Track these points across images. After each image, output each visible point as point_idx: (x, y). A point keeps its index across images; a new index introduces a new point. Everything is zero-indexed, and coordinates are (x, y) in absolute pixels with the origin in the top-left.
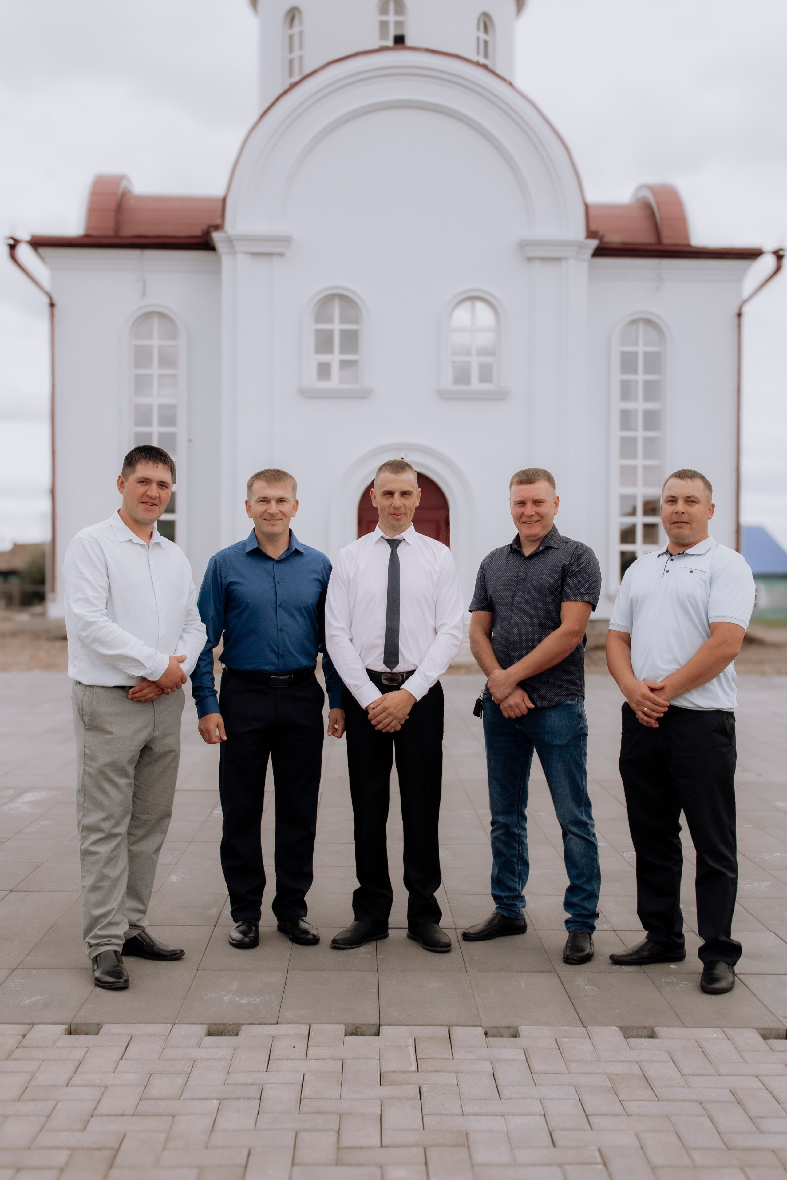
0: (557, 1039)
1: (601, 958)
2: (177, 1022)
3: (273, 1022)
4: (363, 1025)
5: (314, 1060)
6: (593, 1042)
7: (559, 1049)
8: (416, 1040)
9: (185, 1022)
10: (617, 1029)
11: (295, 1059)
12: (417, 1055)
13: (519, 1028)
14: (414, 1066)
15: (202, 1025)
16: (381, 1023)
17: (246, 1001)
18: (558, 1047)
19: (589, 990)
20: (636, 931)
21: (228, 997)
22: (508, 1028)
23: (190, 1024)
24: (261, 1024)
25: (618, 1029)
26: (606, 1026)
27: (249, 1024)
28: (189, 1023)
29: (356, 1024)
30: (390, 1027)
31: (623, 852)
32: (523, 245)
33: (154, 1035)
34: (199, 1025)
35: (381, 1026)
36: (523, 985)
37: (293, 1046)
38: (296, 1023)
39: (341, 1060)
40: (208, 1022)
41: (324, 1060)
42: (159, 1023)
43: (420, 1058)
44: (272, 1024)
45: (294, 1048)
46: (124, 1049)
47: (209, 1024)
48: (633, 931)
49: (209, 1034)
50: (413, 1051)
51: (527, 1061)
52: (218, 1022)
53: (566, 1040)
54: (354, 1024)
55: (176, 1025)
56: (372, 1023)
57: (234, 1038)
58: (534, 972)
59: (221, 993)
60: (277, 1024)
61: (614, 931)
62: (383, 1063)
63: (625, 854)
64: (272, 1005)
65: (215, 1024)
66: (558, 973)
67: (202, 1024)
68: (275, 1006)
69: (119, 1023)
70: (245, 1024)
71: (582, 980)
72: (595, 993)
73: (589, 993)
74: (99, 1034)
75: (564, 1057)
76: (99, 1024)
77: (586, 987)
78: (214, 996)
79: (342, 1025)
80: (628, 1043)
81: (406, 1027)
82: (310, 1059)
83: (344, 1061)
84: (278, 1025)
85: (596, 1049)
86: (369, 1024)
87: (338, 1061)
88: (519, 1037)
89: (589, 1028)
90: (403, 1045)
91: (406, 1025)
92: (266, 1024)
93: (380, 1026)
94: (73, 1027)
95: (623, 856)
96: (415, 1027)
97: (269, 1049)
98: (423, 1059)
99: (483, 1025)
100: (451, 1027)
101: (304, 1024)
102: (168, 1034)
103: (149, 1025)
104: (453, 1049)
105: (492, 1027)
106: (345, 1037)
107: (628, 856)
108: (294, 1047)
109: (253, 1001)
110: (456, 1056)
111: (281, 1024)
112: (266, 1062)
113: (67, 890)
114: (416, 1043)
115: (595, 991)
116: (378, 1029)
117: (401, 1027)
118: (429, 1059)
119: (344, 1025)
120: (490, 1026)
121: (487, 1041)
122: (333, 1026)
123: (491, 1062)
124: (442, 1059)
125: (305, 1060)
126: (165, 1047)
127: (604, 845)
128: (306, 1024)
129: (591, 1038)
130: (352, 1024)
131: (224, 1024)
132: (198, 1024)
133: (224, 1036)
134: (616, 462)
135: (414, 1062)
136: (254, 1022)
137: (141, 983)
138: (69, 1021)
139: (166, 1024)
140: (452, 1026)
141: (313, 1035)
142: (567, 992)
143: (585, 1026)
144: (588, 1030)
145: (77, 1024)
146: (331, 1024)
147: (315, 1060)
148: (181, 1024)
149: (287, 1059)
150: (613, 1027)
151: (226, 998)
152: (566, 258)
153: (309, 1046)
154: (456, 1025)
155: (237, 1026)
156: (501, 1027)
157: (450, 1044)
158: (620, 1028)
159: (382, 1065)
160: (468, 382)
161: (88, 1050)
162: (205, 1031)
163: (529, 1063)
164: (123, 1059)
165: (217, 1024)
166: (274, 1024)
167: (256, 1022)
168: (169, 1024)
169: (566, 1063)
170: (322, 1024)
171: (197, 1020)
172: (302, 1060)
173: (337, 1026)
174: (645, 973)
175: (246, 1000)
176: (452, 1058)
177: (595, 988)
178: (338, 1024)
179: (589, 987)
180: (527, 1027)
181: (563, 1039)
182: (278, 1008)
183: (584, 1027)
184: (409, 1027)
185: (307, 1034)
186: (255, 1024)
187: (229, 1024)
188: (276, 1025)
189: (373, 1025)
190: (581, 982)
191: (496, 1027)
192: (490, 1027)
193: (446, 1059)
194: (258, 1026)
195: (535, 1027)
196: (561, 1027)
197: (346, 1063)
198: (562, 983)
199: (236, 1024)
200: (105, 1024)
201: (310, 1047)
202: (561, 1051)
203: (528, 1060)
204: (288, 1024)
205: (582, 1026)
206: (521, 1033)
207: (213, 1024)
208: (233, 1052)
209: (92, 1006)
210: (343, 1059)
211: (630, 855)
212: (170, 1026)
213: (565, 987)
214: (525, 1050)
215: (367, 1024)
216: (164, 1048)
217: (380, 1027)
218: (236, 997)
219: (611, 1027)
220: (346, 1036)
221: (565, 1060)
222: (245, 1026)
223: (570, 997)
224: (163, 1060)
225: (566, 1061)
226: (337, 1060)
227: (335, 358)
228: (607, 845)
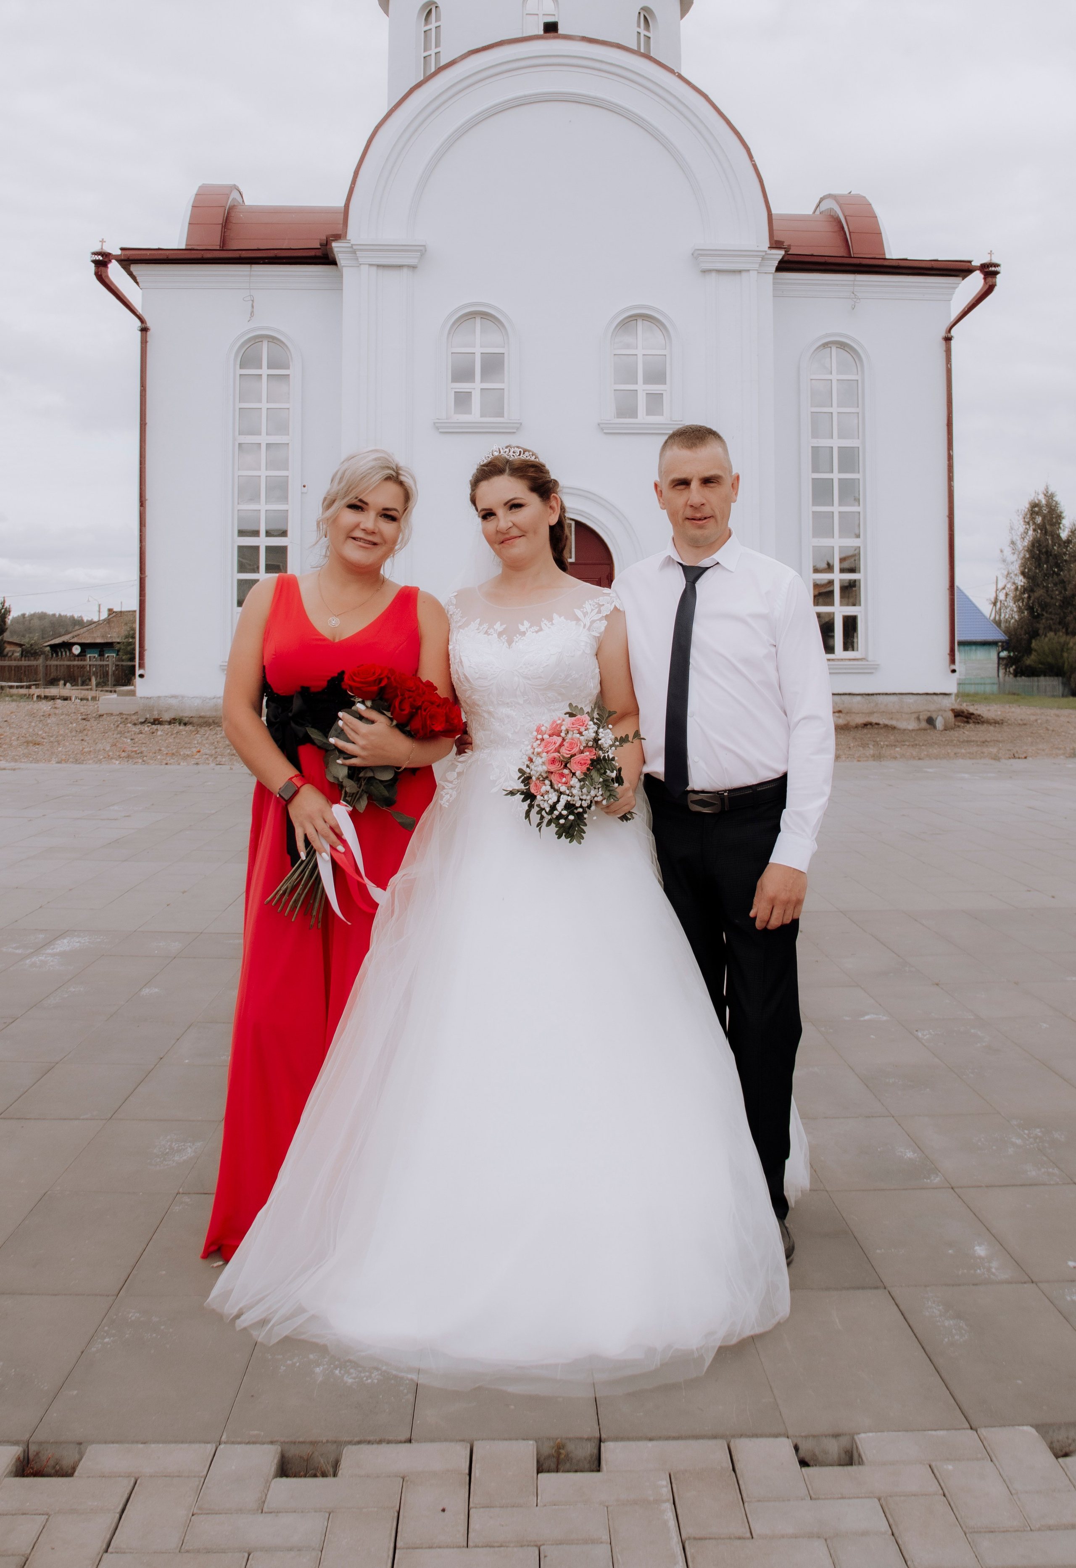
0: (933, 1464)
1: (950, 1251)
2: (224, 1437)
3: (403, 1438)
4: (570, 1439)
5: (482, 1547)
6: (1001, 1470)
7: (944, 1495)
8: (672, 1477)
9: (239, 1439)
10: (1033, 1431)
11: (447, 1547)
12: (681, 1526)
13: (856, 1437)
14: (681, 1564)
15: (270, 1446)
16: (603, 1436)
17: (354, 1378)
18: (941, 1492)
19: (954, 1331)
20: (987, 1186)
21: (321, 1368)
22: (836, 1436)
23: (248, 1443)
24: (380, 1442)
25: (1037, 1434)
26: (1013, 1426)
27: (359, 1442)
28: (247, 1441)
29: (557, 1439)
30: (620, 1444)
31: (917, 1031)
32: (698, 254)
33: (178, 1476)
34: (265, 1446)
35: (604, 1442)
36: (837, 1321)
37: (441, 1508)
38: (446, 1440)
39: (536, 1546)
40: (282, 1439)
41: (502, 1548)
42: (190, 1442)
43: (689, 1538)
44: (401, 1442)
45: (442, 1513)
46: (118, 1516)
47: (284, 1442)
48: (981, 1187)
49: (285, 1470)
50: (672, 1518)
51: (893, 1534)
52: (301, 1439)
53: (950, 1467)
54: (553, 1439)
55: (222, 1446)
56: (586, 1436)
57: (329, 1480)
58: (848, 1289)
59: (311, 1356)
60: (410, 1441)
61: (952, 1188)
62: (619, 1557)
63: (920, 1034)
64: (401, 1388)
65: (295, 1443)
66: (889, 1289)
67: (272, 1443)
68: (405, 1391)
69: (117, 1442)
70: (350, 1443)
71: (934, 1305)
72: (966, 1337)
73: (957, 1337)
74: (76, 1474)
75: (959, 1519)
76: (80, 1444)
77: (947, 1323)
78: (298, 1364)
79: (531, 1442)
80: (1066, 1470)
81: (650, 1444)
82: (476, 1546)
83: (542, 1548)
84: (413, 1446)
85: (1013, 1492)
86: (581, 1439)
87: (530, 1548)
88: (861, 1462)
89: (985, 1434)
90: (651, 1498)
91: (651, 1439)
92: (389, 1442)
93: (600, 1441)
94: (33, 1449)
95: (917, 1038)
96: (666, 1442)
97: (396, 1514)
98: (695, 1539)
99: (790, 1433)
100: (732, 1441)
101: (461, 1441)
102: (205, 1473)
103: (172, 1446)
104: (746, 1505)
105: (806, 1437)
106: (540, 1475)
107: (925, 1038)
108: (443, 1510)
109: (367, 1379)
110: (757, 1529)
111: (418, 1441)
112: (388, 1556)
113: (81, 1118)
114: (675, 1490)
115: (963, 1332)
116: (597, 1447)
117: (641, 1444)
118: (706, 1539)
119: (535, 1442)
120: (803, 1434)
121: (806, 1479)
122: (514, 1442)
123: (826, 1540)
124: (730, 1538)
125: (465, 1549)
126: (195, 1512)
127: (885, 1018)
128: (463, 1441)
129: (994, 1459)
130: (549, 1439)
131: (313, 1443)
132: (264, 1443)
133: (309, 1477)
134: (809, 508)
135: (679, 1552)
136: (368, 1438)
137: (171, 1330)
138: (26, 1437)
139: (203, 1445)
140: (733, 1436)
141: (477, 1475)
142: (916, 1337)
143: (973, 1426)
144: (982, 1437)
145: (41, 1443)
146: (510, 1439)
147: (486, 1547)
148: (233, 1443)
149: (430, 1547)
150: (1026, 1428)
151: (318, 1370)
152: (748, 271)
153: (471, 1505)
154: (741, 1436)
155: (335, 1445)
156: (822, 1436)
157: (738, 1491)
158: (1037, 1427)
159: (618, 1560)
160: (634, 414)
161: (47, 1520)
162: (276, 1461)
163: (900, 1542)
164: (110, 1550)
165: (299, 1442)
166: (405, 1442)
167: (372, 1438)
168: (209, 1445)
169: (967, 1535)
170: (494, 1440)
171: (262, 1433)
172: (459, 1547)
173: (522, 1444)
174: (1033, 1282)
175: (354, 1375)
176: (749, 1535)
177: (962, 1324)
178: (524, 1439)
179: (951, 1322)
180: (871, 1434)
181: (945, 1467)
182: (411, 1397)
183: (971, 1429)
184: (654, 1443)
185: (467, 1471)
186: (369, 1442)
187: (322, 1442)
188: (408, 1445)
189: (589, 1439)
190: (935, 1310)
191: (814, 1436)
192: (802, 1437)
193: (739, 1538)
194: (375, 1446)
195: (886, 1433)
196: (933, 1433)
197: (545, 1557)
198: (902, 1314)
199: (335, 1442)
200: (92, 1442)
201: (473, 1508)
202: (950, 1499)
203: (896, 1534)
204: (432, 1440)
205: (967, 1426)
206: (865, 1453)
207: (291, 1442)
208: (326, 1523)
209: (75, 1392)
210: (539, 1543)
211: (928, 1036)
212: (210, 1448)
213: (911, 1323)
214: (882, 1501)
215: (577, 1438)
216: (193, 1515)
217: (602, 1444)
218: (336, 1369)
219: (1021, 1428)
220: (539, 1471)
221: (964, 1529)
222: (350, 1447)
223: (927, 1350)
224: (187, 1551)
225: (967, 1531)
226: (528, 1546)
227: (476, 387)
228: (888, 1018)
